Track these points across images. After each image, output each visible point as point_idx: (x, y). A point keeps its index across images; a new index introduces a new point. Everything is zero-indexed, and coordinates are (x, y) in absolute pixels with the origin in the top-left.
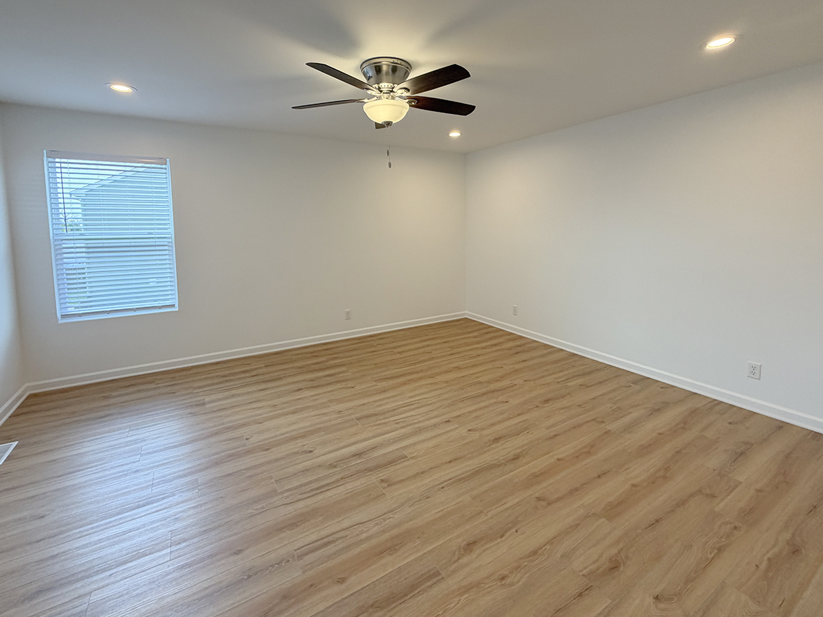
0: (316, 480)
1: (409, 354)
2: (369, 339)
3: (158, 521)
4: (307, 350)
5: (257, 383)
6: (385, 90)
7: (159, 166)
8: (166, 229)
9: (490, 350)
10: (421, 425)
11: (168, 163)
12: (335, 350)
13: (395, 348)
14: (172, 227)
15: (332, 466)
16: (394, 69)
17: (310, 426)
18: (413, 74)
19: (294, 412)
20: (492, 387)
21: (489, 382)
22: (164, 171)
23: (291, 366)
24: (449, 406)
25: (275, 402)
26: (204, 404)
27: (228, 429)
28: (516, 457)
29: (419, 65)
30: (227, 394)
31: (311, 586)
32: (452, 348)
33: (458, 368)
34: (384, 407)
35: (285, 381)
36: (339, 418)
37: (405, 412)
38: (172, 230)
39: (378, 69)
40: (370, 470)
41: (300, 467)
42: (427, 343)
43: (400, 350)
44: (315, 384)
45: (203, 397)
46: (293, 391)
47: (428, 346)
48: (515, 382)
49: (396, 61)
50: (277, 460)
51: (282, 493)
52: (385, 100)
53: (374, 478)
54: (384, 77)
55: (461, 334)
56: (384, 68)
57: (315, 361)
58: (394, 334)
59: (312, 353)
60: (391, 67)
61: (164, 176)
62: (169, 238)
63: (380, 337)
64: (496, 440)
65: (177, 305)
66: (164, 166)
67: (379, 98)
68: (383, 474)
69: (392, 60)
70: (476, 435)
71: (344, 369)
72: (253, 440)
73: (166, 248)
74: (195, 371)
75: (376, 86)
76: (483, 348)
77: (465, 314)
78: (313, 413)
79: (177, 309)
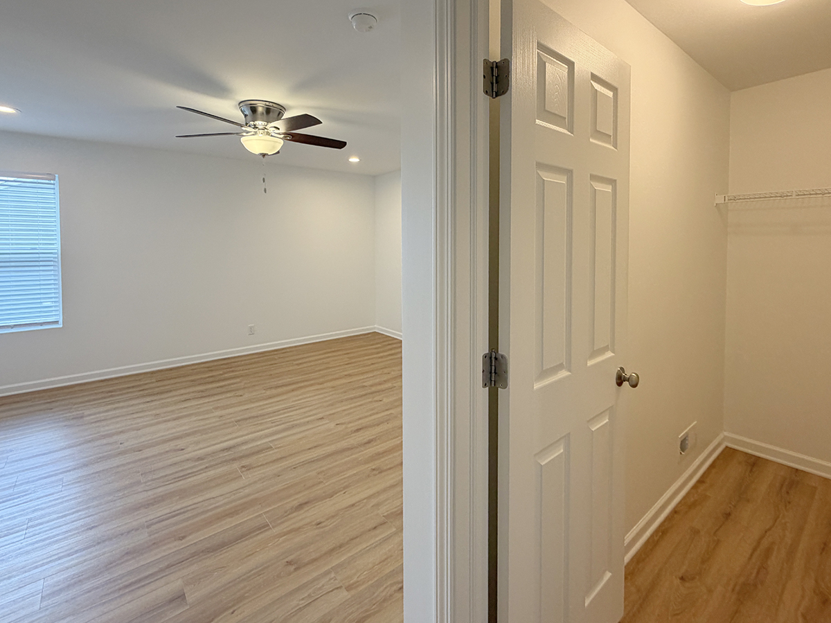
0: (182, 470)
1: (305, 365)
2: (272, 353)
3: (17, 512)
4: (203, 366)
5: (143, 396)
6: (260, 127)
7: (47, 182)
8: (53, 244)
9: (388, 358)
10: (295, 422)
11: (57, 179)
12: (233, 365)
13: (294, 360)
14: (58, 242)
15: (200, 459)
16: (268, 111)
17: (189, 429)
18: (287, 115)
19: (174, 419)
20: (374, 389)
21: (372, 386)
22: (52, 186)
23: (184, 379)
24: (328, 406)
25: (158, 412)
26: (82, 417)
27: (104, 437)
28: (369, 442)
29: (291, 108)
30: (109, 407)
31: (154, 543)
32: (350, 358)
33: (350, 375)
34: (266, 410)
35: (173, 393)
36: (220, 421)
37: (285, 413)
38: (58, 246)
39: (254, 110)
40: (234, 459)
41: (169, 462)
42: (330, 355)
43: (297, 362)
44: (204, 394)
45: (83, 411)
46: (180, 402)
47: (329, 357)
48: (394, 385)
49: (267, 103)
50: (147, 458)
51: (146, 483)
52: (260, 135)
53: (236, 465)
54: (259, 116)
55: (365, 346)
56: (260, 109)
57: (211, 375)
58: (300, 348)
59: (208, 367)
60: (265, 109)
61: (52, 191)
62: (55, 253)
63: (283, 351)
64: (358, 430)
65: (61, 322)
66: (52, 182)
67: (256, 133)
68: (245, 462)
69: (264, 103)
70: (341, 428)
71: (238, 380)
72: (126, 444)
73: (52, 263)
74: (77, 389)
75: (252, 123)
76: (379, 358)
77: (375, 328)
78: (195, 419)
79: (61, 326)
